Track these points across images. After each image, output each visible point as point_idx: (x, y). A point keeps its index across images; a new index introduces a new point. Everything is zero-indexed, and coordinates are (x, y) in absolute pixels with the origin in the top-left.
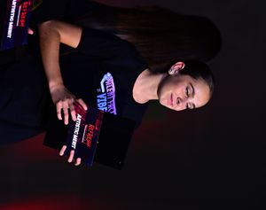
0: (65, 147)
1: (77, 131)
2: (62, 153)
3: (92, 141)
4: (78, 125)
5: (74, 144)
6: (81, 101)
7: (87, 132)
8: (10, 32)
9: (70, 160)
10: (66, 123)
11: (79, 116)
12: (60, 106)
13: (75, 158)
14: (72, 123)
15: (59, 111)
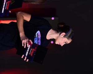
0: (23, 55)
1: (28, 50)
2: (22, 57)
3: (33, 54)
4: (29, 48)
5: (27, 54)
6: (31, 41)
7: (32, 51)
8: (3, 11)
9: (25, 60)
10: (25, 47)
11: (29, 45)
12: (23, 41)
13: (27, 59)
14: (27, 48)
15: (23, 43)
